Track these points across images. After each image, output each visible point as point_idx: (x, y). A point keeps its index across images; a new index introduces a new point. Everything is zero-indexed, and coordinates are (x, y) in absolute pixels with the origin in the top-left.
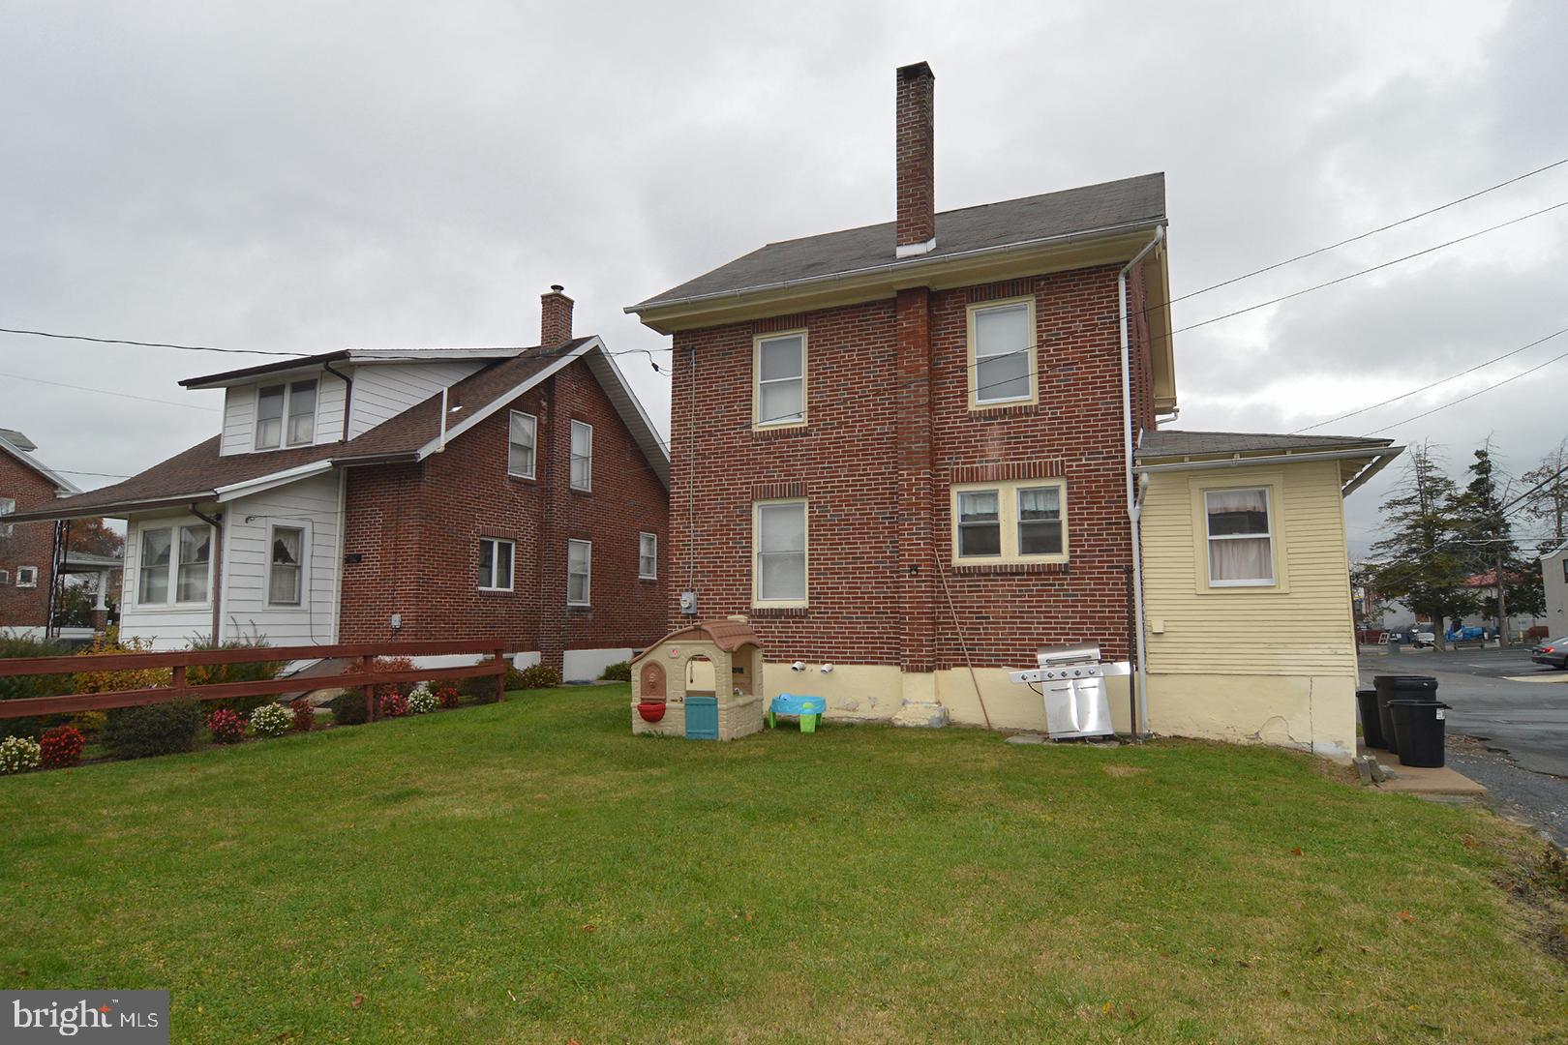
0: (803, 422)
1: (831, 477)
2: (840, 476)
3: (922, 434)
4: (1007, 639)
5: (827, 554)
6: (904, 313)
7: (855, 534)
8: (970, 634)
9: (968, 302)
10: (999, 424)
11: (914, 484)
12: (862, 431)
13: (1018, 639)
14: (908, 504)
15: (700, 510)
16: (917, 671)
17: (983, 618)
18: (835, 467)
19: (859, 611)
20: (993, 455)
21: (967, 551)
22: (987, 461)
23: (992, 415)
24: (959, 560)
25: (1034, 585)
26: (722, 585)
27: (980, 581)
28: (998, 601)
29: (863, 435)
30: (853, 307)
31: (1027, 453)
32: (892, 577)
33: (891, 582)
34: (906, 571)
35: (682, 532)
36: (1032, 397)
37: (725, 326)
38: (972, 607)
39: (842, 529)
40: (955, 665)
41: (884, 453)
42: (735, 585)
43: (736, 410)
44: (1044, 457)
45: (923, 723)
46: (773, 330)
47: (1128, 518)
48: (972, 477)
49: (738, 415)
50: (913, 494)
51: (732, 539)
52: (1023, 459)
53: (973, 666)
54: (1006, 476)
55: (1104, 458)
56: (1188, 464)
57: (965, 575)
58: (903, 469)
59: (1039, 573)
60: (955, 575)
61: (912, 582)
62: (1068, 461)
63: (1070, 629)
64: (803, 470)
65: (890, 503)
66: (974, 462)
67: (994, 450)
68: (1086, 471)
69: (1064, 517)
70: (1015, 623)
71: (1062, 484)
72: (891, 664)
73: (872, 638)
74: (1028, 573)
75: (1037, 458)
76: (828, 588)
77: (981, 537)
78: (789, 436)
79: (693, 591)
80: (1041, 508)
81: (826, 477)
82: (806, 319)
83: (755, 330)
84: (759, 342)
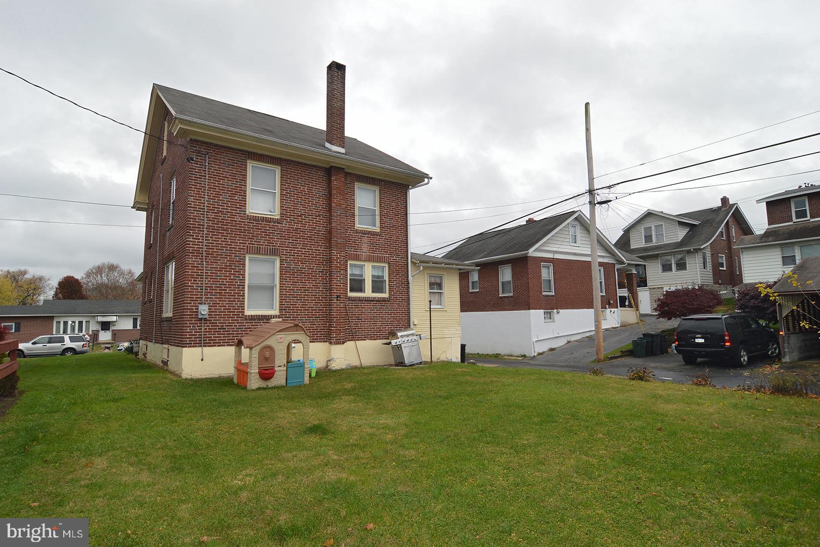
0: (276, 215)
1: (293, 248)
2: (298, 248)
3: (342, 235)
4: (368, 328)
5: (290, 287)
6: (335, 177)
7: (305, 278)
8: (355, 326)
9: (355, 181)
10: (367, 237)
11: (339, 258)
12: (309, 227)
13: (372, 328)
14: (336, 267)
15: (210, 254)
16: (339, 344)
17: (360, 319)
18: (296, 243)
19: (306, 316)
20: (365, 250)
21: (351, 290)
22: (362, 252)
23: (364, 233)
24: (350, 294)
25: (378, 305)
26: (226, 301)
27: (359, 303)
28: (365, 312)
29: (310, 230)
30: (305, 164)
31: (376, 251)
32: (323, 300)
33: (322, 303)
34: (335, 298)
35: (196, 267)
36: (377, 229)
37: (230, 148)
38: (356, 315)
39: (298, 275)
40: (349, 340)
41: (320, 240)
42: (235, 301)
43: (237, 200)
44: (382, 254)
45: (344, 367)
46: (261, 161)
47: (408, 281)
48: (357, 258)
49: (238, 203)
50: (338, 263)
51: (232, 274)
52: (375, 253)
53: (356, 340)
54: (369, 259)
55: (401, 258)
56: (431, 264)
57: (354, 301)
58: (334, 250)
59: (379, 301)
60: (349, 300)
61: (337, 303)
62: (390, 257)
63: (390, 323)
64: (278, 241)
65: (322, 265)
66: (357, 252)
67: (365, 248)
68: (395, 262)
69: (386, 278)
70: (371, 321)
71: (387, 265)
72: (321, 342)
73: (313, 330)
74: (377, 301)
75: (380, 254)
76: (291, 305)
77: (358, 285)
78: (270, 222)
79: (205, 304)
80: (378, 274)
81: (291, 247)
82: (280, 161)
83: (249, 157)
84: (250, 164)
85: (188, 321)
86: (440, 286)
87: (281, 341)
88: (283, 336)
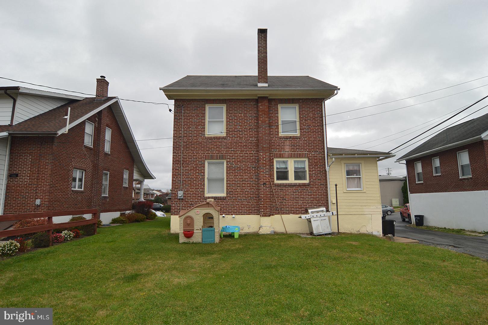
0: (224, 135)
1: (234, 153)
2: (238, 153)
3: (267, 142)
4: (292, 206)
5: (233, 179)
6: (261, 104)
7: (243, 172)
8: (280, 204)
9: (279, 103)
10: (289, 141)
11: (264, 157)
12: (245, 139)
13: (295, 206)
14: (262, 163)
15: (185, 162)
16: (266, 216)
17: (284, 199)
18: (236, 150)
19: (244, 197)
20: (287, 150)
21: (278, 179)
22: (285, 152)
23: (286, 138)
24: (276, 182)
25: (300, 189)
26: (193, 188)
27: (283, 188)
28: (289, 194)
29: (245, 141)
30: (242, 99)
31: (297, 150)
32: (255, 186)
33: (255, 188)
34: (262, 185)
35: (177, 170)
36: (298, 134)
37: (195, 100)
38: (281, 196)
39: (238, 171)
40: (276, 214)
41: (252, 147)
42: (199, 188)
43: (200, 129)
44: (302, 152)
45: (269, 233)
46: (214, 103)
47: (326, 170)
48: (281, 156)
49: (200, 130)
50: (264, 160)
51: (197, 172)
52: (296, 152)
53: (282, 214)
54: (291, 156)
55: (319, 153)
56: (344, 156)
57: (279, 186)
58: (261, 152)
59: (301, 186)
60: (276, 186)
61: (264, 188)
62: (309, 153)
63: (310, 202)
64: (224, 150)
65: (255, 163)
66: (281, 152)
67: (287, 148)
68: (314, 156)
69: (307, 169)
70: (294, 201)
71: (307, 160)
73: (248, 206)
74: (298, 186)
75: (300, 152)
76: (233, 190)
77: (283, 175)
78: (219, 139)
79: (182, 190)
80: (299, 167)
81: (233, 153)
82: (225, 101)
83: (206, 103)
84: (207, 107)
85: (174, 200)
86: (358, 172)
87: (197, 213)
88: (199, 210)
